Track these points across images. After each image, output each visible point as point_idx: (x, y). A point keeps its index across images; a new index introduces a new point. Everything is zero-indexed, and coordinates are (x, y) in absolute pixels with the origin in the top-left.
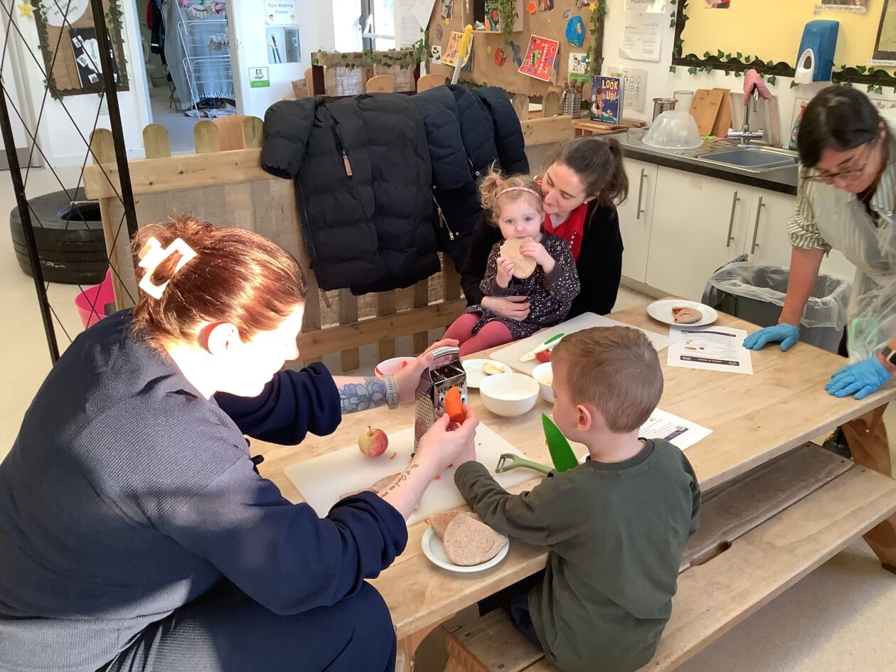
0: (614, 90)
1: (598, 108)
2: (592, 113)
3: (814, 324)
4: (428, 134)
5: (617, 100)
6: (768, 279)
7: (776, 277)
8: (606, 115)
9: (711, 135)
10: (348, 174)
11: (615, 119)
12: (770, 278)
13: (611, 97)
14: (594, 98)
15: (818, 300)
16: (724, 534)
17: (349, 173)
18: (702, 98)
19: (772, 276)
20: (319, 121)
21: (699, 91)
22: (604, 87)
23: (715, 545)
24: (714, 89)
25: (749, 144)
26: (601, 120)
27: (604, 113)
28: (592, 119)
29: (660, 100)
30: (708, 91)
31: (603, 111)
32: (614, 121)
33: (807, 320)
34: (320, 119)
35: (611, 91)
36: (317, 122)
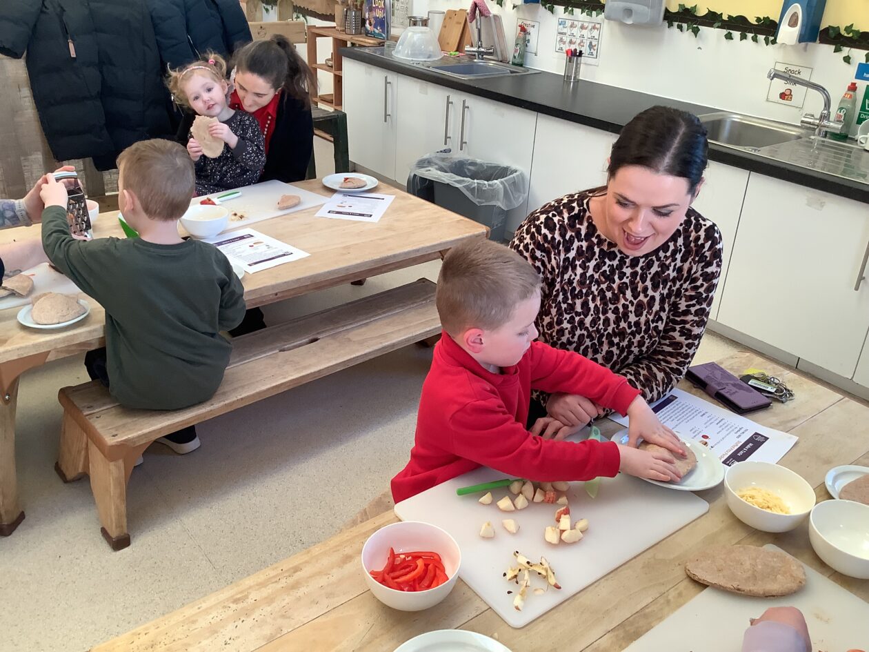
0: (382, 8)
1: (370, 24)
2: (366, 29)
3: (483, 203)
4: (155, 26)
5: (384, 17)
6: (466, 170)
7: (471, 168)
8: (377, 31)
9: (457, 51)
10: (72, 56)
11: (384, 35)
12: (468, 169)
13: (379, 14)
14: (367, 16)
15: (486, 182)
16: (318, 333)
17: (73, 54)
18: (450, 18)
19: (470, 167)
20: (46, 7)
21: (449, 11)
22: (374, 6)
23: (307, 340)
24: (461, 10)
25: (483, 59)
26: (373, 35)
27: (375, 29)
28: (367, 35)
29: (414, 17)
30: (455, 11)
31: (374, 27)
32: (382, 36)
33: (478, 200)
34: (47, 6)
35: (379, 9)
36: (44, 9)
